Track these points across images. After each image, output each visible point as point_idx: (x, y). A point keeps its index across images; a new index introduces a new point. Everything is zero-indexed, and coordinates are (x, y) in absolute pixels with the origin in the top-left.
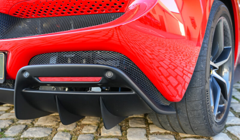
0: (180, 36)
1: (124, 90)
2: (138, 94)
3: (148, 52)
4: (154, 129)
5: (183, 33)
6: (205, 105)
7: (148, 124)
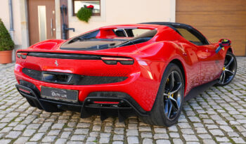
0: (150, 79)
1: (127, 106)
2: (133, 109)
3: (136, 91)
4: (141, 124)
5: (151, 78)
6: (162, 113)
7: (139, 122)
